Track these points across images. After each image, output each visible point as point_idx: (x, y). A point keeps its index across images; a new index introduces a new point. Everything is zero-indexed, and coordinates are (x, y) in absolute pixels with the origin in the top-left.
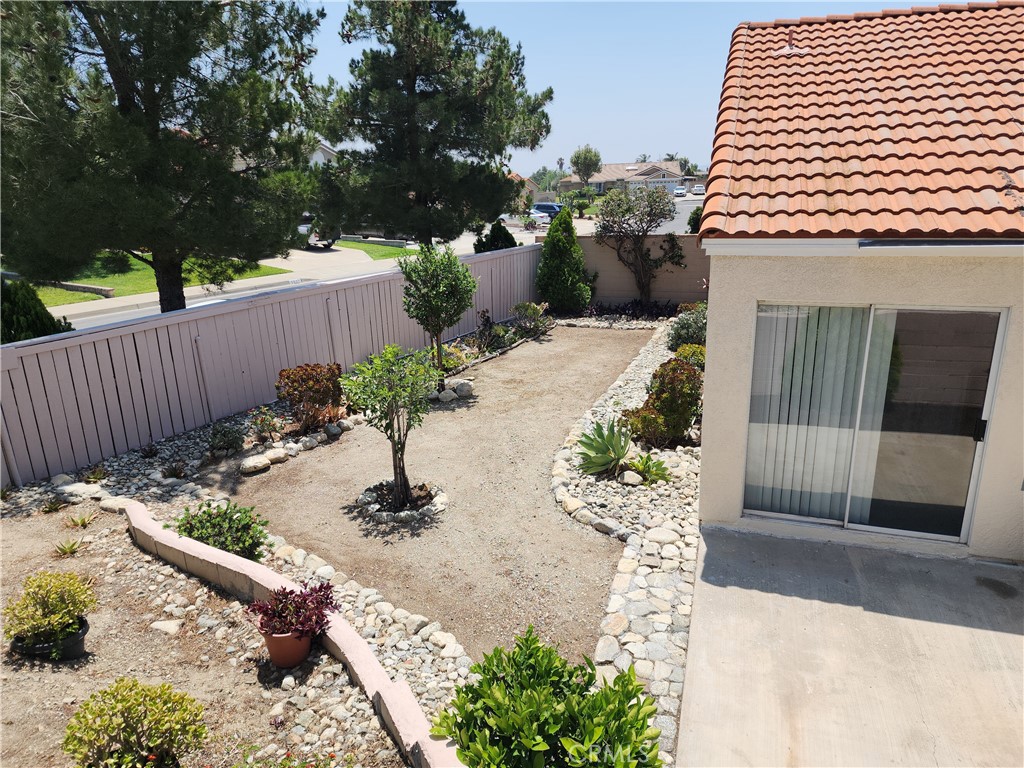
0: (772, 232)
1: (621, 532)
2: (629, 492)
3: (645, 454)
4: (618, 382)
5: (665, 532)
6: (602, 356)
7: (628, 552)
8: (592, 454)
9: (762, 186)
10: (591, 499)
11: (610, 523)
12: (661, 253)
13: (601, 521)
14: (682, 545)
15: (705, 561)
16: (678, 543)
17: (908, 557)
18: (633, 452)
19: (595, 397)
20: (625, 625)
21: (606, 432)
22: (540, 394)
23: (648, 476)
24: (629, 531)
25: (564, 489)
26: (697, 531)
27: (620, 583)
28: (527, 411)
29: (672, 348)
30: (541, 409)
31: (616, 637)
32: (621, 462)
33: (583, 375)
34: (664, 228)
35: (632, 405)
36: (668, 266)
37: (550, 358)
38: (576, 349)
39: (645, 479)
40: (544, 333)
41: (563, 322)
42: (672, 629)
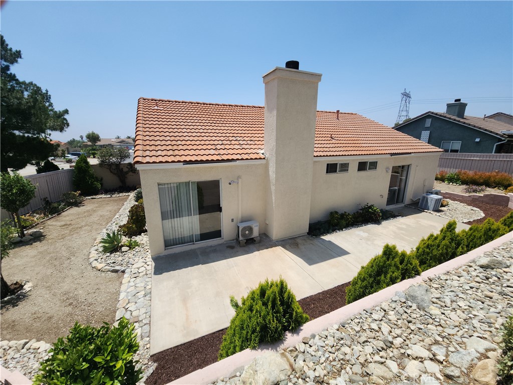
0: (158, 161)
1: (122, 270)
2: (124, 254)
3: (129, 239)
4: (116, 216)
5: (140, 264)
6: (109, 208)
7: (126, 275)
8: (107, 245)
9: (153, 148)
10: (108, 262)
11: (117, 268)
12: (127, 170)
13: (114, 268)
14: (146, 266)
15: (155, 268)
16: (145, 266)
17: (211, 246)
18: (125, 240)
19: (107, 223)
20: (127, 301)
21: (111, 235)
22: (80, 228)
23: (131, 247)
24: (125, 268)
25: (96, 262)
26: (151, 260)
27: (123, 288)
28: (74, 236)
29: (137, 201)
30: (82, 233)
31: (124, 307)
32: (120, 245)
33: (101, 216)
34: (127, 161)
35: (122, 224)
36: (131, 173)
37: (85, 212)
38: (96, 207)
39: (130, 248)
40: (80, 203)
41: (89, 197)
42: (145, 296)
